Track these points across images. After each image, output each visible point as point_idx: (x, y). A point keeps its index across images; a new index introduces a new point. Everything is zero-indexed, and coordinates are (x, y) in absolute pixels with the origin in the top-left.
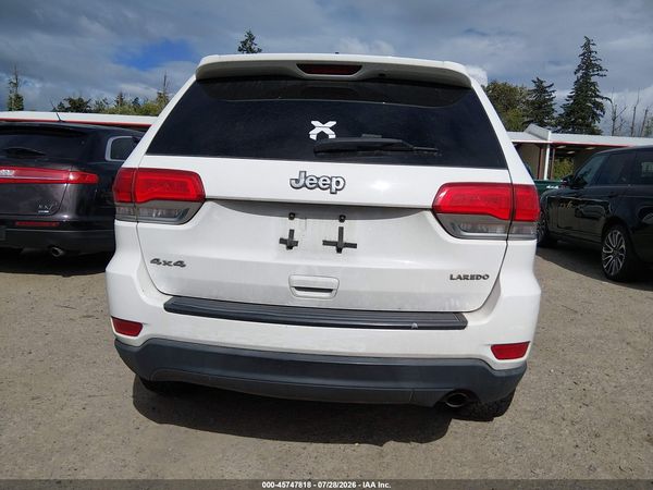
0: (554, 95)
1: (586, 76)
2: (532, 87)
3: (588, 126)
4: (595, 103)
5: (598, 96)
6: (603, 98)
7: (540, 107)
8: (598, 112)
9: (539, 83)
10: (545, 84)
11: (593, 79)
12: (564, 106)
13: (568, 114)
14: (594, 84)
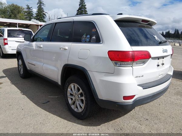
0: (33, 10)
1: (40, 6)
2: (26, 7)
3: (43, 20)
4: (43, 14)
5: (44, 12)
6: (45, 12)
7: (29, 13)
8: (45, 16)
9: (28, 6)
10: (30, 7)
11: (42, 7)
12: (36, 14)
13: (37, 16)
14: (42, 8)
